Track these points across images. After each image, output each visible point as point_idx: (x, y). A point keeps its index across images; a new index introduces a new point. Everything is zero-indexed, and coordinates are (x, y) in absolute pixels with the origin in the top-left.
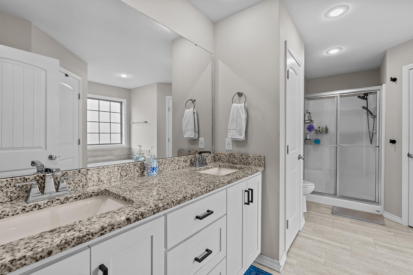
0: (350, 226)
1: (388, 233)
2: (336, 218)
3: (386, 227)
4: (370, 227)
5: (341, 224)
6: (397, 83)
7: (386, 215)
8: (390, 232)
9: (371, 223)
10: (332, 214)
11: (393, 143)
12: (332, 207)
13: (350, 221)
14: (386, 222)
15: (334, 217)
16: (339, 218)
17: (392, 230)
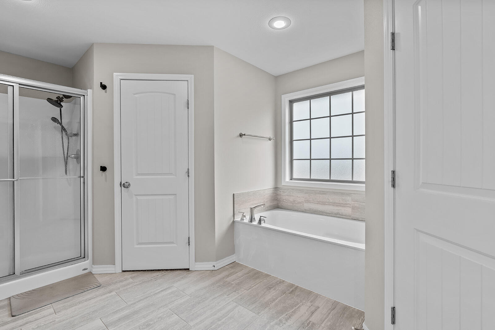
0: (57, 320)
1: (110, 294)
2: (25, 320)
3: (103, 287)
4: (86, 301)
5: (41, 326)
6: (107, 92)
7: (97, 270)
8: (110, 292)
9: (84, 293)
10: (13, 316)
11: (102, 171)
12: (6, 302)
13: (52, 310)
14: (101, 280)
15: (20, 322)
16: (30, 318)
17: (111, 287)
